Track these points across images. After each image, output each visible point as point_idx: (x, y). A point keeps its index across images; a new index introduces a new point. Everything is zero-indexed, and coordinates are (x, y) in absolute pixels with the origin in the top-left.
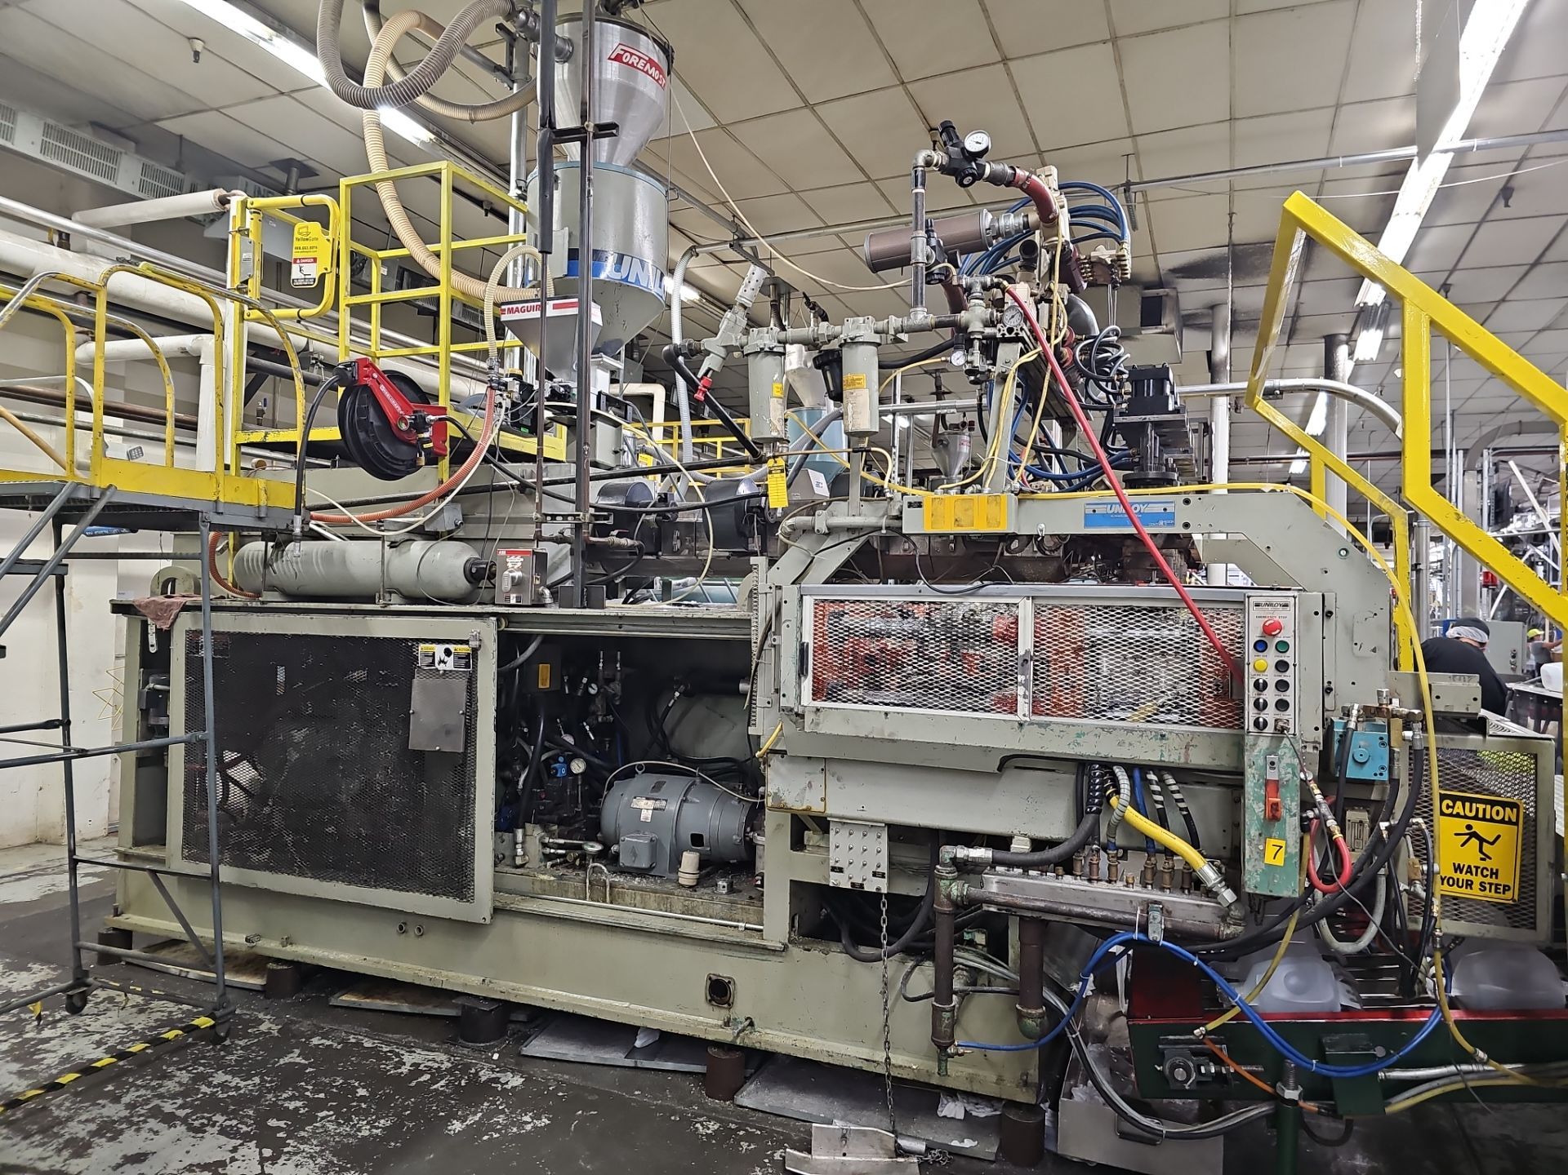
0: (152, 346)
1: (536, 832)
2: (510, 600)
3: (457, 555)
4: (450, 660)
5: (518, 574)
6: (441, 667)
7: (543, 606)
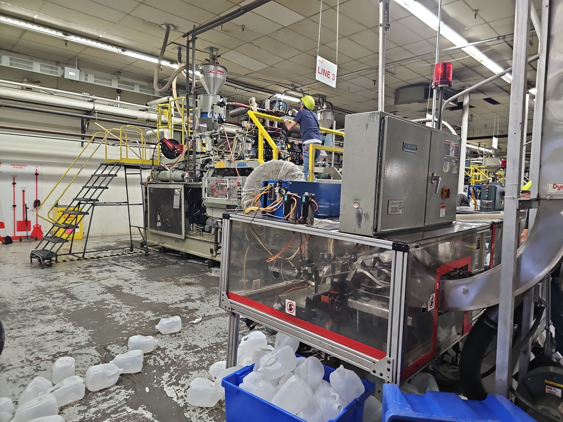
0: (153, 131)
1: (195, 225)
2: (187, 182)
3: (180, 173)
4: (178, 192)
5: (187, 176)
6: (177, 193)
7: (192, 182)
